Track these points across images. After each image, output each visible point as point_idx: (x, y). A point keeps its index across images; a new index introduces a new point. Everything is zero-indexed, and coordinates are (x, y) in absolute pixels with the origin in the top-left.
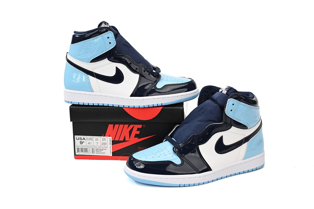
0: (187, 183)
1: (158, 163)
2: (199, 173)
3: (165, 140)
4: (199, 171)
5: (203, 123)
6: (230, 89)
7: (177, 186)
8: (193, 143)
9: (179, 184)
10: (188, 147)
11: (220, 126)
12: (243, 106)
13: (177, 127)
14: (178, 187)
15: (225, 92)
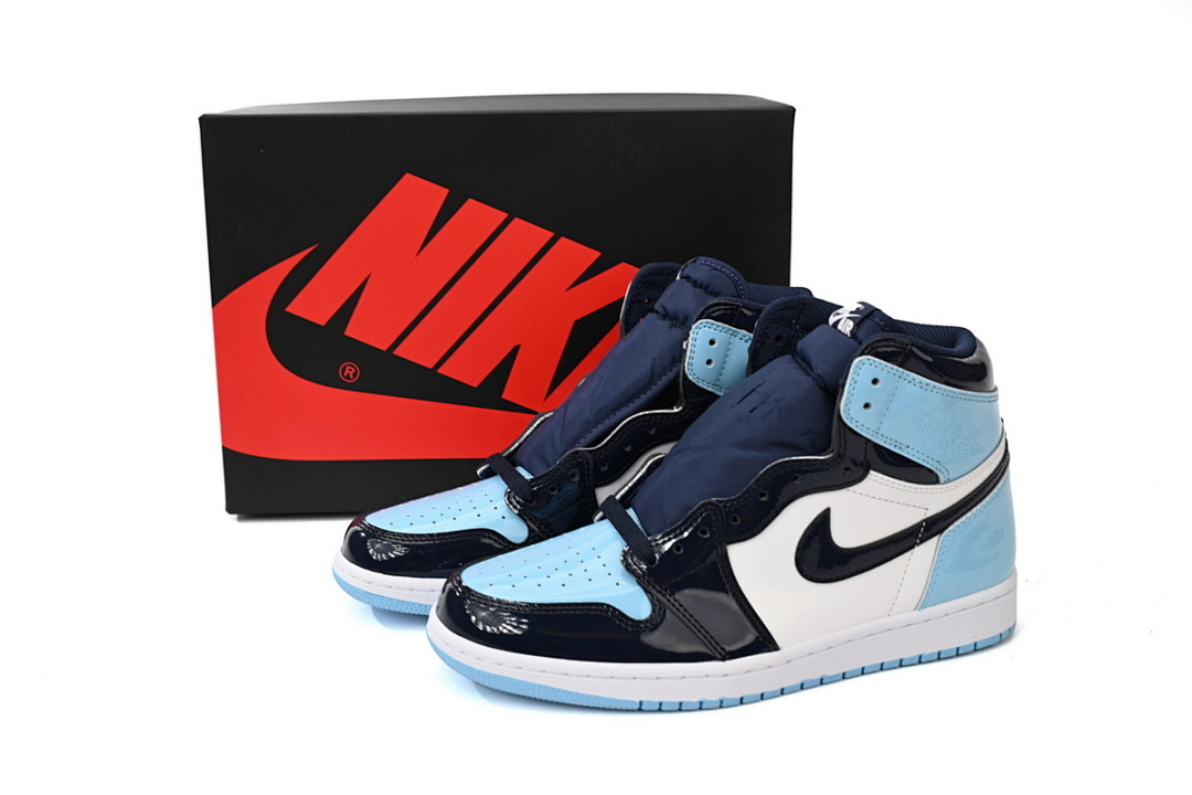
0: (672, 698)
1: (554, 611)
2: (723, 659)
3: (601, 514)
4: (723, 649)
5: (749, 454)
6: (869, 315)
7: (629, 708)
8: (704, 532)
9: (638, 700)
10: (682, 551)
11: (820, 470)
12: (917, 389)
13: (652, 464)
14: (632, 711)
15: (846, 327)
